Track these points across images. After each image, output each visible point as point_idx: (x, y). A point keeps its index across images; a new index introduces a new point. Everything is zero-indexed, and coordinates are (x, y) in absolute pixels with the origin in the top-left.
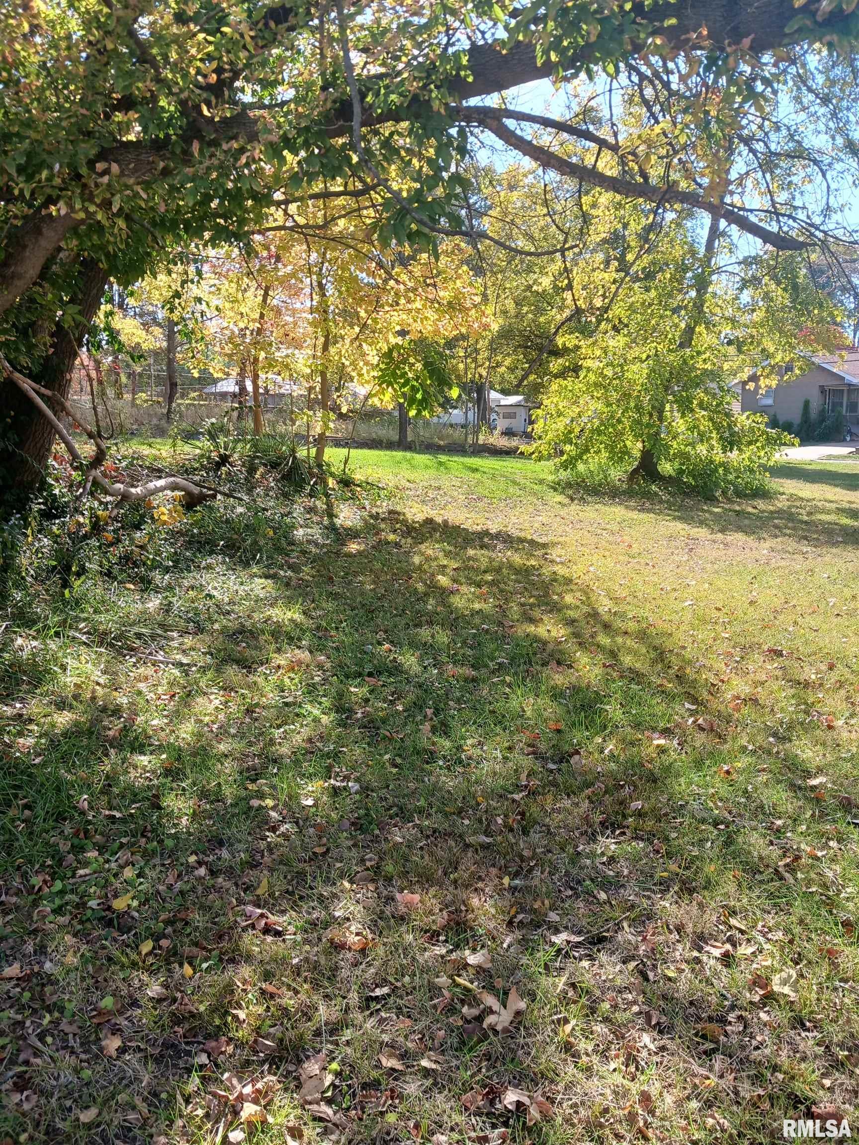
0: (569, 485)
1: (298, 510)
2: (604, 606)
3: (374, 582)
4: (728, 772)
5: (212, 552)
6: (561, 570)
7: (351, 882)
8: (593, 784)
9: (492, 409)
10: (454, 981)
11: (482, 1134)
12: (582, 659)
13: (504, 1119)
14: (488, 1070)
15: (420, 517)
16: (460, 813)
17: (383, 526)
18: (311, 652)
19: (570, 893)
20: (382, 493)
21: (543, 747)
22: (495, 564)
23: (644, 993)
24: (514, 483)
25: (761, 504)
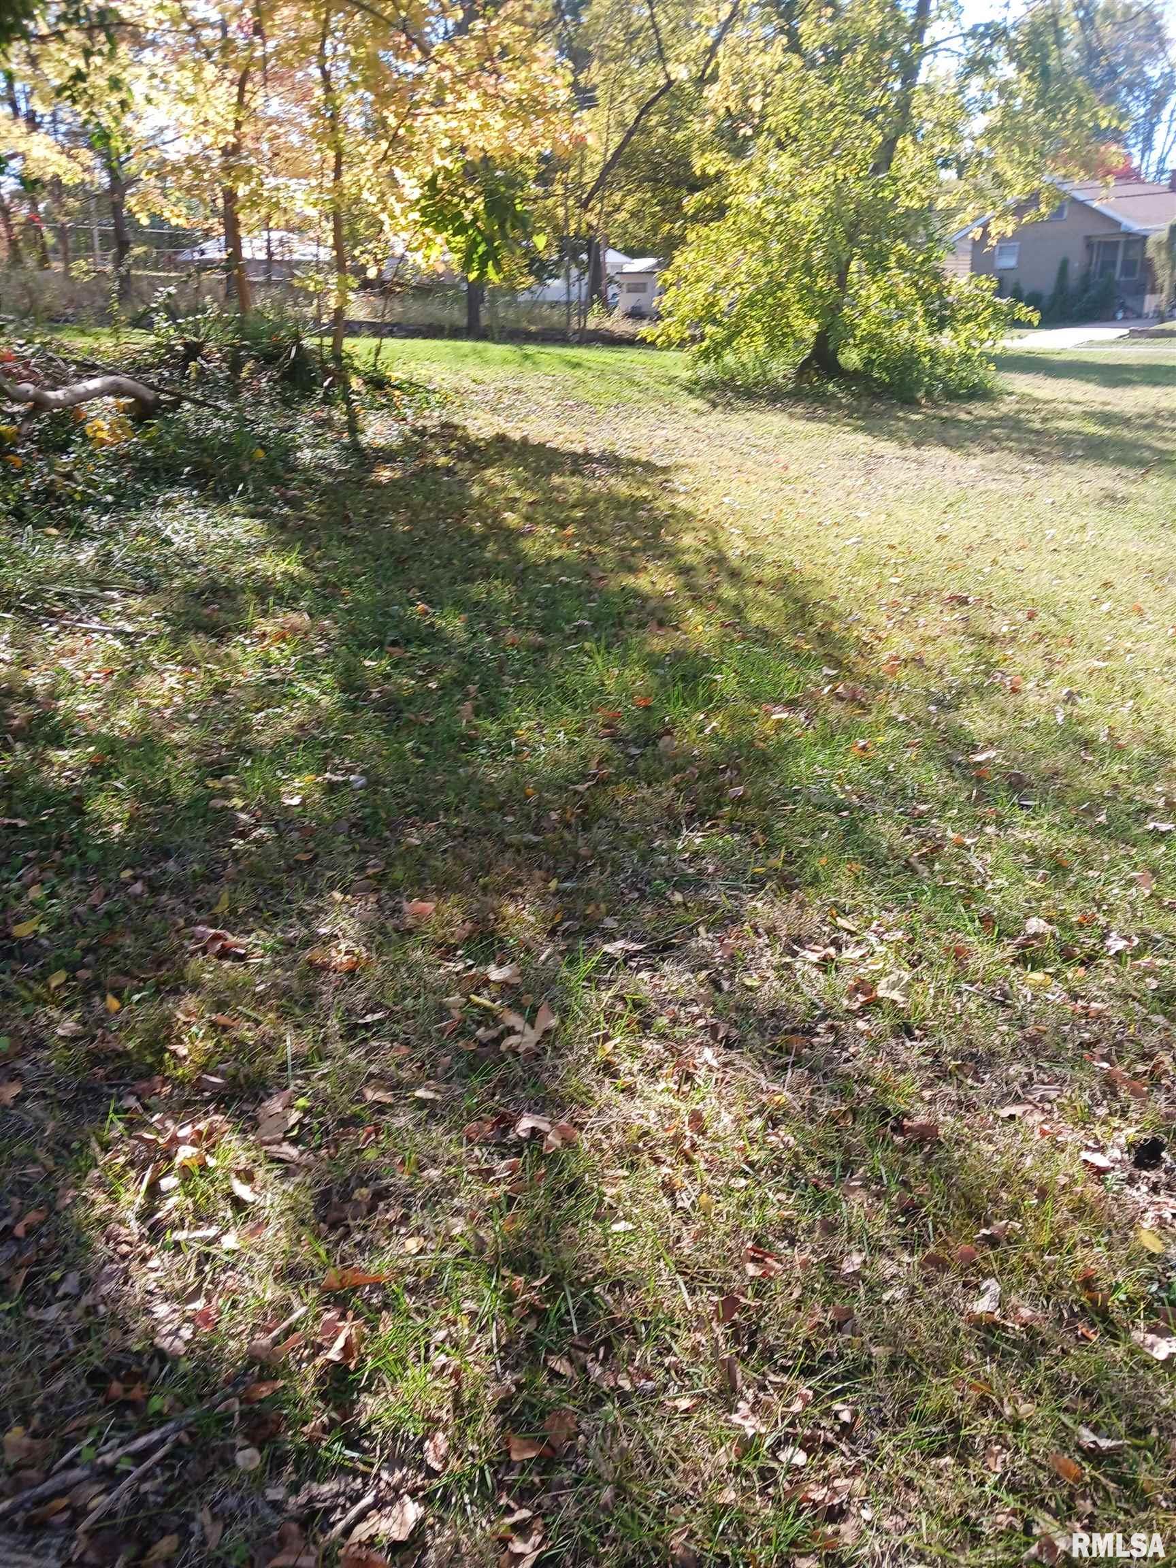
0: (711, 385)
1: (304, 423)
2: (736, 548)
3: (410, 522)
4: (864, 748)
5: (172, 484)
6: (683, 503)
7: (345, 892)
8: (683, 769)
9: (611, 281)
10: (469, 1000)
11: (486, 1166)
12: (695, 617)
13: (518, 1148)
14: (503, 1096)
15: (488, 433)
16: (500, 808)
17: (431, 445)
18: (311, 615)
19: (636, 895)
20: (433, 398)
21: (623, 727)
22: (590, 496)
23: (714, 1004)
24: (632, 382)
25: (980, 409)
